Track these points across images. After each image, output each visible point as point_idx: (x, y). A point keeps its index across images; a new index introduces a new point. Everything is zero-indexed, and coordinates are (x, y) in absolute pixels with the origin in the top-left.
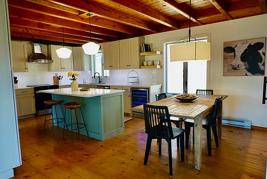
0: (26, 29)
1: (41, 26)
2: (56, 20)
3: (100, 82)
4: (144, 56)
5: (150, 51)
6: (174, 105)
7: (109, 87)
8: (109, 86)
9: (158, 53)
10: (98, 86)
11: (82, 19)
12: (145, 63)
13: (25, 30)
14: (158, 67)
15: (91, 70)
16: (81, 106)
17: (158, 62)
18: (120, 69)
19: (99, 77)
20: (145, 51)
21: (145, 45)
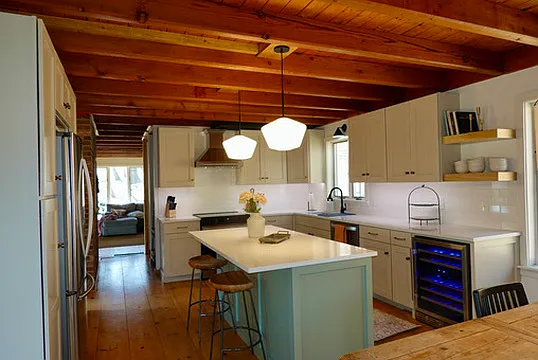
0: (182, 102)
1: (200, 92)
2: (220, 76)
3: (343, 210)
4: (459, 144)
5: (476, 128)
8: (357, 226)
9: (502, 133)
10: (332, 222)
11: (269, 63)
12: (460, 167)
13: (179, 105)
14: (503, 177)
15: (325, 181)
17: (504, 161)
18: (388, 181)
19: (342, 197)
20: (457, 130)
21: (457, 113)
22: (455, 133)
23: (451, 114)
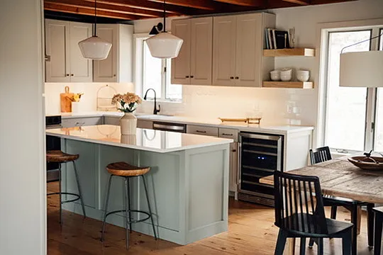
3: (156, 112)
5: (288, 47)
6: (347, 176)
7: (183, 128)
8: (184, 125)
9: (308, 52)
10: (155, 122)
12: (274, 75)
14: (307, 85)
16: (147, 173)
18: (212, 85)
19: (155, 99)
20: (275, 46)
21: (275, 31)
22: (273, 48)
23: (271, 32)
